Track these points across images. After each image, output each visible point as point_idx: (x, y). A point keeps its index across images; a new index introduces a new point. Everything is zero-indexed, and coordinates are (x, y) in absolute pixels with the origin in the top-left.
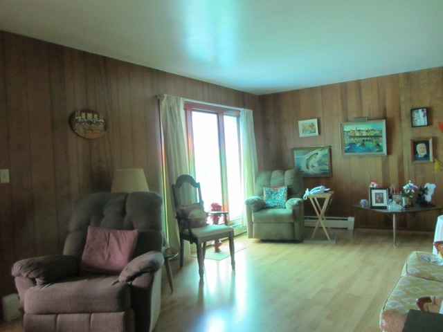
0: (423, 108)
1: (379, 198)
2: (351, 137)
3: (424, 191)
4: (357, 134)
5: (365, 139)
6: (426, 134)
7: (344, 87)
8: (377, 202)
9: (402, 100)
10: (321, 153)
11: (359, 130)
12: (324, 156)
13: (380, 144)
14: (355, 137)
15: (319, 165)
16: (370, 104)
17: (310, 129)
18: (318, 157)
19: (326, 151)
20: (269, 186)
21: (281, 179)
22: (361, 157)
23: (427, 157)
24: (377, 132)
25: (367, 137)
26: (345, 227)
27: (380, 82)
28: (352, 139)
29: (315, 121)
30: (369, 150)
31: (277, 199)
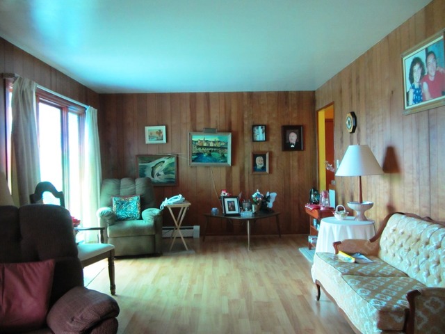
0: (262, 125)
1: (232, 206)
2: (198, 147)
3: (267, 199)
4: (205, 145)
5: (212, 150)
6: (263, 148)
7: (193, 97)
8: (229, 210)
9: (246, 116)
10: (167, 161)
11: (207, 141)
12: (171, 164)
13: (225, 155)
14: (202, 147)
15: (165, 173)
16: (217, 117)
17: (157, 136)
18: (165, 165)
19: (173, 160)
20: (118, 195)
21: (132, 188)
22: (207, 167)
23: (264, 168)
24: (223, 144)
25: (214, 147)
26: (191, 236)
27: (227, 97)
28: (200, 149)
29: (163, 128)
30: (215, 161)
31: (129, 209)
